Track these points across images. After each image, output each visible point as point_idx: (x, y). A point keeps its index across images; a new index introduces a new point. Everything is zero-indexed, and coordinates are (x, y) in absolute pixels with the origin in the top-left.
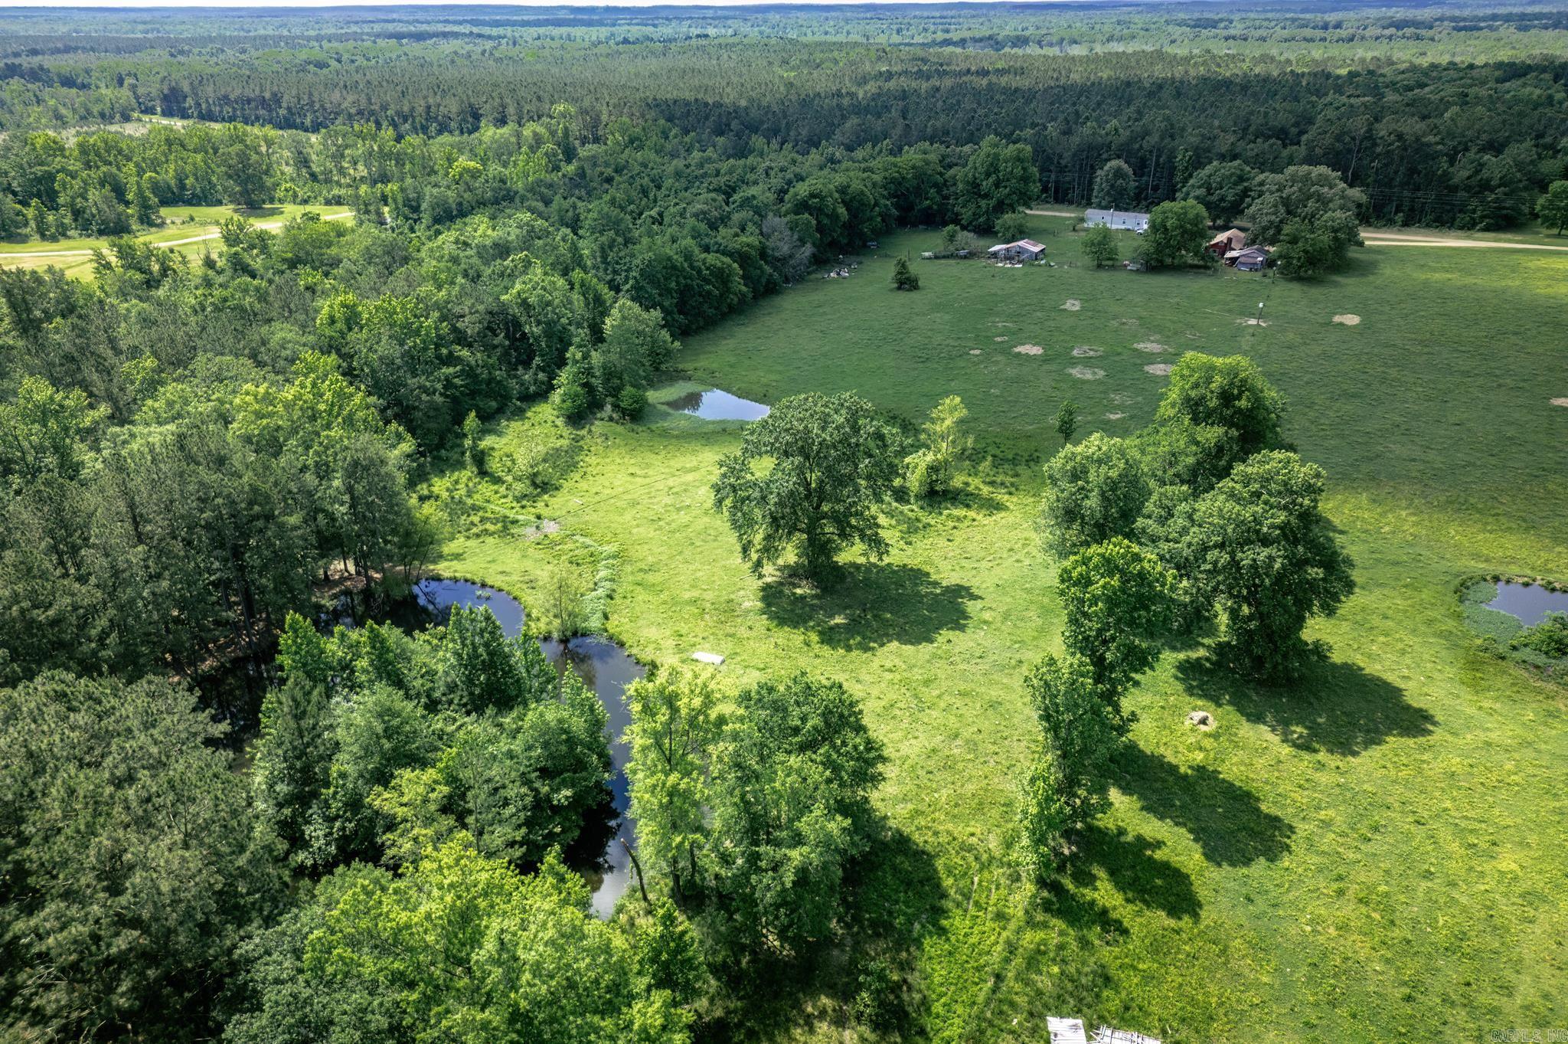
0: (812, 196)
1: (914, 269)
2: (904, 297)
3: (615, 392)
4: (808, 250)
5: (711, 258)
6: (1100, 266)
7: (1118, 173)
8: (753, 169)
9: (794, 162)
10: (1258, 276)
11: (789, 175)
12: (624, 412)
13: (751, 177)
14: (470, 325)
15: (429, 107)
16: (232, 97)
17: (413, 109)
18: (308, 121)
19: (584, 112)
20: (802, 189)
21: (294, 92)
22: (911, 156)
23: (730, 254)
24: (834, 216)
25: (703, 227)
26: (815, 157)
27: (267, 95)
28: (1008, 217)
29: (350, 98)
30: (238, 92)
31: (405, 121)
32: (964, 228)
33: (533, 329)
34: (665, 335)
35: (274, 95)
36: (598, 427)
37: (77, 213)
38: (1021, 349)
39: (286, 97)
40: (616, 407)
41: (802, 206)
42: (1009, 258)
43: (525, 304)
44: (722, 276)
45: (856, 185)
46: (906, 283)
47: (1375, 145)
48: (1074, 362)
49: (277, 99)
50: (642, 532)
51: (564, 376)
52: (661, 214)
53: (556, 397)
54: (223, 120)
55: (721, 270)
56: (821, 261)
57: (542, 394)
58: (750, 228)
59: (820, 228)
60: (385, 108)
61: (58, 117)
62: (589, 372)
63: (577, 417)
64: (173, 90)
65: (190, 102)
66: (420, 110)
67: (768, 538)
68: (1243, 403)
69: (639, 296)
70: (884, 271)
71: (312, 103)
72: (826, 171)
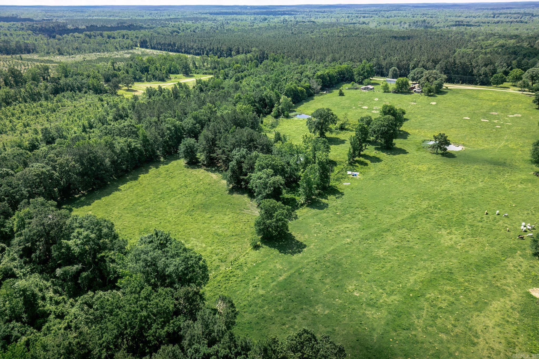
0: (321, 75)
1: (343, 91)
2: (341, 97)
3: (283, 112)
4: (319, 87)
5: (299, 88)
6: (385, 92)
7: (395, 70)
8: (307, 67)
9: (317, 66)
10: (419, 94)
11: (316, 70)
12: (285, 116)
13: (306, 69)
14: (257, 100)
15: (218, 48)
16: (161, 43)
17: (213, 48)
18: (183, 51)
19: (261, 50)
20: (319, 73)
21: (180, 43)
22: (344, 66)
23: (304, 87)
24: (326, 79)
25: (297, 81)
26: (321, 65)
27: (172, 43)
28: (366, 80)
29: (196, 45)
30: (163, 42)
31: (211, 51)
32: (356, 82)
33: (267, 101)
34: (291, 103)
35: (174, 43)
36: (280, 119)
37: (154, 76)
38: (363, 107)
39: (177, 44)
40: (284, 115)
41: (318, 77)
42: (365, 89)
43: (266, 96)
44: (302, 92)
45: (331, 72)
46: (341, 94)
47: (455, 64)
48: (373, 110)
49: (174, 44)
50: (292, 133)
51: (274, 109)
52: (287, 78)
53: (272, 113)
54: (158, 49)
55: (301, 91)
56: (322, 89)
57: (269, 113)
58: (307, 82)
59: (323, 82)
60: (205, 48)
61: (116, 48)
62: (278, 108)
63: (277, 117)
64: (144, 40)
65: (148, 44)
66: (215, 48)
67: (315, 130)
68: (392, 112)
69: (286, 94)
70: (336, 92)
71: (185, 46)
72: (324, 69)
